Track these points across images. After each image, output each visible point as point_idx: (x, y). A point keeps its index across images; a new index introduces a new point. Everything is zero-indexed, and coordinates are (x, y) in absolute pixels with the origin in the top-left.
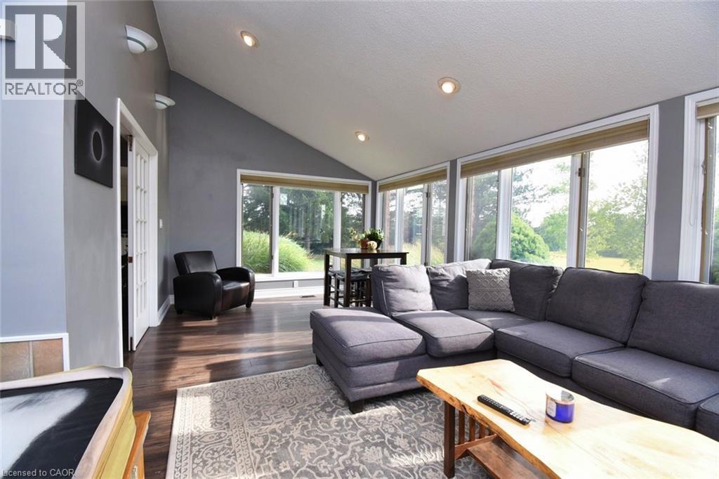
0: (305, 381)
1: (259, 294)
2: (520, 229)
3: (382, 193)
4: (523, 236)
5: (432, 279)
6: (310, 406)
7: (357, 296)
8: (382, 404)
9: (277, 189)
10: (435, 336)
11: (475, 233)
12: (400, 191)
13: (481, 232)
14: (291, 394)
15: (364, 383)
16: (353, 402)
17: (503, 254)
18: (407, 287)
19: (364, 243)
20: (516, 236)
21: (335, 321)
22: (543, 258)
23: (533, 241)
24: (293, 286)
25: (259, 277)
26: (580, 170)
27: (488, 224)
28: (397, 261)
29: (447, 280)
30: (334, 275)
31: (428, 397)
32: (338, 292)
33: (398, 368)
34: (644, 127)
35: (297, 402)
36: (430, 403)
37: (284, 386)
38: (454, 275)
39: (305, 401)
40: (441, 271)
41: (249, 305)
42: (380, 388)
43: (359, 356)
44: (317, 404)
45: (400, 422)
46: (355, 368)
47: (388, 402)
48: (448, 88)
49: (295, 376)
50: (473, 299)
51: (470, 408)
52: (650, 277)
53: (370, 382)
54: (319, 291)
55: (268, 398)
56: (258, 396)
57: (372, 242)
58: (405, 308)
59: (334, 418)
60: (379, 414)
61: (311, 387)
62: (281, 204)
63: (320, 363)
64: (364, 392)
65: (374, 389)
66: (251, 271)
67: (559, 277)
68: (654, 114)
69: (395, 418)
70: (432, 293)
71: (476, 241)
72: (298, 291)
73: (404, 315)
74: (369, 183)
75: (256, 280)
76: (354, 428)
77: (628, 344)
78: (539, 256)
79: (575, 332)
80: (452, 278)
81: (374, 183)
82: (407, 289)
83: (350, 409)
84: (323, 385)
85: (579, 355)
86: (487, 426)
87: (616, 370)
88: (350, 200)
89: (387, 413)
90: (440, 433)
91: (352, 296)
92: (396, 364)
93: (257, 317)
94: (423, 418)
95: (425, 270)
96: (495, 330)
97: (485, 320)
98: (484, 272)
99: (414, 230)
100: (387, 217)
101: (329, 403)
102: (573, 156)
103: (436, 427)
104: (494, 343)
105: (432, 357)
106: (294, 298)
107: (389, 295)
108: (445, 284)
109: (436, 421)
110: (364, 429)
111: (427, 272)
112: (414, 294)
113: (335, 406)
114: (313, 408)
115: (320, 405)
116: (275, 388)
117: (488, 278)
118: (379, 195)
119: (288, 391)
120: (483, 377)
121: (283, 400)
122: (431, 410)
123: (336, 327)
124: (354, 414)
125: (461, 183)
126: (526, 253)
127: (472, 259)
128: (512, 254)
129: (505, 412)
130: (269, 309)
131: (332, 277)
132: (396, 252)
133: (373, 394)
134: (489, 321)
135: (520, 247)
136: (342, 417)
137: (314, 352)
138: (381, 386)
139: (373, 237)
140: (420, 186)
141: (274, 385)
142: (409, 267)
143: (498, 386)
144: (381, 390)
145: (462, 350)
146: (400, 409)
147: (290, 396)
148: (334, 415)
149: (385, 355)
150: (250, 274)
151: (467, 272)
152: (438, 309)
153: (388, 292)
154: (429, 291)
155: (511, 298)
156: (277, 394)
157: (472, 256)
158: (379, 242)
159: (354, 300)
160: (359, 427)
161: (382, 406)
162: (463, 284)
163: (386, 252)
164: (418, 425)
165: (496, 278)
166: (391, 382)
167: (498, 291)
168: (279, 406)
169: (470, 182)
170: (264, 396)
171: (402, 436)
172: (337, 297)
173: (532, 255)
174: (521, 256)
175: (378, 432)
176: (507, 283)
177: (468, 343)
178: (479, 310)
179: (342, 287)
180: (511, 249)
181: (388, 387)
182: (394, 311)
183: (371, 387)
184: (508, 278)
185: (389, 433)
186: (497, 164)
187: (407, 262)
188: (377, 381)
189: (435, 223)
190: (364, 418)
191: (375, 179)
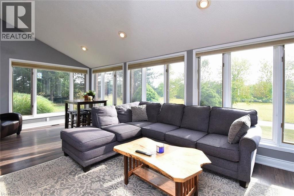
0: (59, 164)
1: (24, 127)
2: (150, 90)
3: (94, 74)
4: (150, 92)
5: (118, 111)
6: (63, 174)
7: (83, 122)
8: (98, 165)
9: (35, 70)
10: (120, 133)
11: (134, 91)
12: (103, 73)
13: (136, 91)
14: (52, 171)
15: (90, 158)
16: (85, 167)
17: (144, 100)
18: (108, 115)
19: (86, 97)
20: (148, 92)
21: (75, 133)
22: (157, 100)
23: (154, 94)
24: (46, 121)
25: (24, 117)
26: (167, 70)
27: (139, 88)
28: (102, 104)
29: (124, 111)
30: (71, 113)
31: (117, 158)
32: (73, 121)
33: (105, 149)
34: (183, 58)
35: (56, 174)
36: (118, 160)
37: (48, 169)
38: (126, 109)
39: (60, 173)
40: (121, 107)
41: (18, 133)
42: (98, 159)
43: (88, 146)
44: (67, 173)
45: (106, 170)
46: (86, 152)
47: (101, 164)
48: (122, 35)
49: (53, 163)
50: (134, 117)
51: (133, 155)
52: (186, 105)
53: (93, 157)
54: (63, 121)
55: (39, 176)
56: (33, 176)
57: (90, 97)
58: (107, 124)
59: (76, 176)
60: (97, 169)
61: (62, 166)
62: (38, 78)
63: (66, 155)
64: (91, 161)
65: (95, 160)
66: (20, 114)
67: (162, 107)
68: (185, 54)
69: (104, 169)
70: (118, 117)
71: (134, 95)
72: (49, 123)
73: (107, 127)
74: (88, 69)
75: (23, 119)
76: (87, 177)
77: (181, 127)
78: (156, 99)
79: (166, 125)
80: (126, 110)
81: (90, 69)
82: (108, 116)
83: (83, 171)
84: (69, 164)
85: (167, 132)
86: (139, 160)
87: (176, 135)
88: (77, 76)
89: (101, 168)
90: (122, 170)
91: (81, 122)
92: (104, 147)
93: (24, 139)
94: (116, 167)
95: (115, 107)
96: (141, 128)
97: (138, 125)
98: (137, 107)
99: (109, 90)
100: (97, 85)
101: (73, 171)
102: (164, 65)
103: (121, 168)
104: (141, 133)
105: (119, 142)
106: (48, 127)
107: (100, 119)
108: (123, 113)
109: (121, 166)
110: (91, 177)
111: (116, 108)
112: (111, 118)
113: (76, 171)
114: (65, 175)
115: (69, 173)
116: (43, 170)
117: (139, 109)
118: (93, 75)
119: (50, 170)
120: (137, 144)
121: (48, 175)
122: (119, 163)
123: (75, 136)
124: (85, 172)
125: (128, 72)
126: (152, 99)
127: (133, 102)
128: (147, 99)
129: (144, 154)
130: (31, 134)
131: (70, 114)
132: (102, 100)
133: (94, 162)
134: (140, 125)
135: (150, 96)
136: (80, 175)
137: (63, 150)
138: (98, 157)
139: (91, 94)
140: (112, 72)
141: (42, 170)
142: (108, 107)
143: (142, 147)
144: (98, 160)
145: (130, 137)
146: (106, 166)
147: (52, 173)
148: (76, 175)
149: (99, 144)
150: (19, 116)
151: (131, 107)
152: (120, 123)
153: (99, 118)
154: (117, 116)
155: (147, 116)
156: (44, 173)
157: (133, 101)
158: (94, 97)
159: (81, 124)
160: (89, 177)
161: (98, 166)
162: (130, 112)
163: (97, 101)
164: (114, 170)
165: (142, 108)
166: (102, 155)
167: (143, 114)
168: (46, 178)
169: (132, 72)
170: (37, 176)
171: (108, 175)
172: (73, 123)
173: (154, 99)
174: (150, 100)
175: (97, 176)
176: (145, 110)
177: (132, 134)
178: (136, 121)
179: (75, 119)
180: (147, 97)
181: (101, 158)
182: (102, 126)
183: (94, 159)
184: (146, 108)
185: (102, 176)
186: (140, 66)
187: (107, 105)
188: (96, 156)
189: (118, 87)
190: (91, 173)
191: (91, 68)
